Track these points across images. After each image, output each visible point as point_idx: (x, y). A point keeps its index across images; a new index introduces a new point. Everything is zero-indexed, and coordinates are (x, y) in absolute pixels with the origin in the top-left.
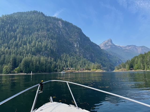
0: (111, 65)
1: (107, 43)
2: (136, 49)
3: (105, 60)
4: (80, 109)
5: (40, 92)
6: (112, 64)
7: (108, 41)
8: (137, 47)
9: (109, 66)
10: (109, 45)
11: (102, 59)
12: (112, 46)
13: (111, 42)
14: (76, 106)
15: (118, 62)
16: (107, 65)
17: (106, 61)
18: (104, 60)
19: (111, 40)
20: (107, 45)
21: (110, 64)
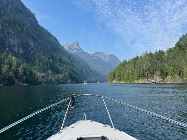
0: (72, 71)
1: (72, 46)
2: (105, 57)
3: (61, 59)
4: (118, 131)
5: (71, 107)
6: (74, 69)
7: (74, 43)
8: (106, 55)
9: (68, 73)
10: (74, 49)
11: (56, 57)
12: (79, 50)
13: (77, 44)
14: (112, 127)
15: (84, 70)
16: (64, 71)
17: (64, 63)
18: (60, 61)
19: (78, 43)
20: (73, 48)
21: (71, 69)
